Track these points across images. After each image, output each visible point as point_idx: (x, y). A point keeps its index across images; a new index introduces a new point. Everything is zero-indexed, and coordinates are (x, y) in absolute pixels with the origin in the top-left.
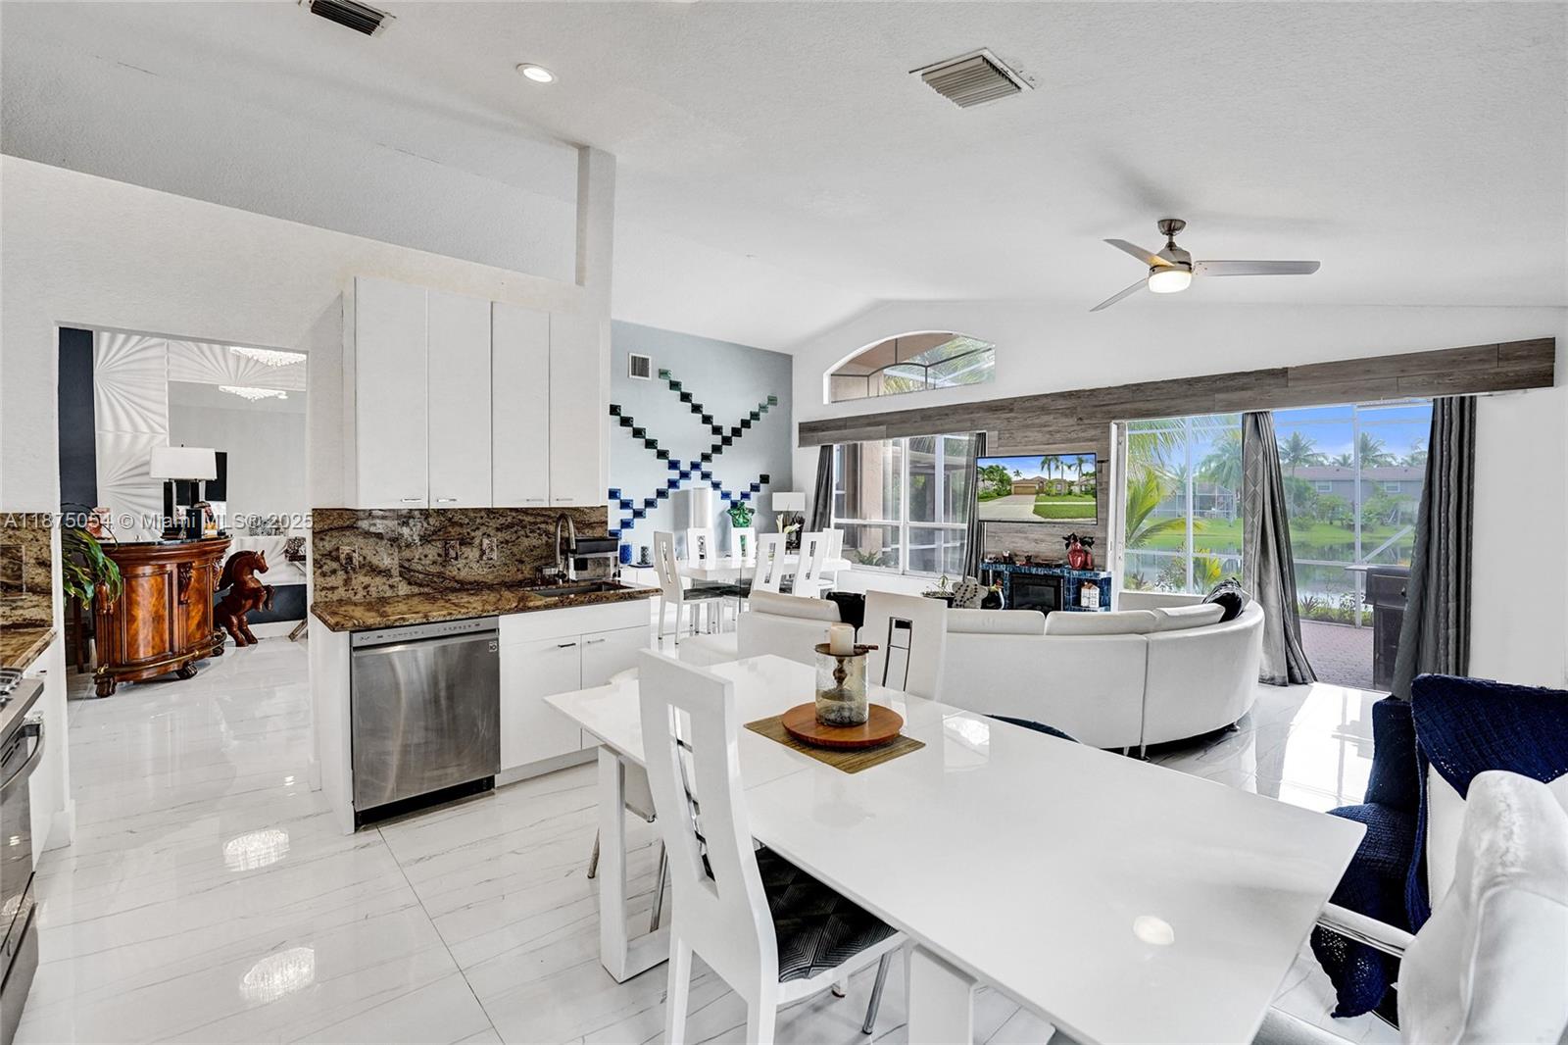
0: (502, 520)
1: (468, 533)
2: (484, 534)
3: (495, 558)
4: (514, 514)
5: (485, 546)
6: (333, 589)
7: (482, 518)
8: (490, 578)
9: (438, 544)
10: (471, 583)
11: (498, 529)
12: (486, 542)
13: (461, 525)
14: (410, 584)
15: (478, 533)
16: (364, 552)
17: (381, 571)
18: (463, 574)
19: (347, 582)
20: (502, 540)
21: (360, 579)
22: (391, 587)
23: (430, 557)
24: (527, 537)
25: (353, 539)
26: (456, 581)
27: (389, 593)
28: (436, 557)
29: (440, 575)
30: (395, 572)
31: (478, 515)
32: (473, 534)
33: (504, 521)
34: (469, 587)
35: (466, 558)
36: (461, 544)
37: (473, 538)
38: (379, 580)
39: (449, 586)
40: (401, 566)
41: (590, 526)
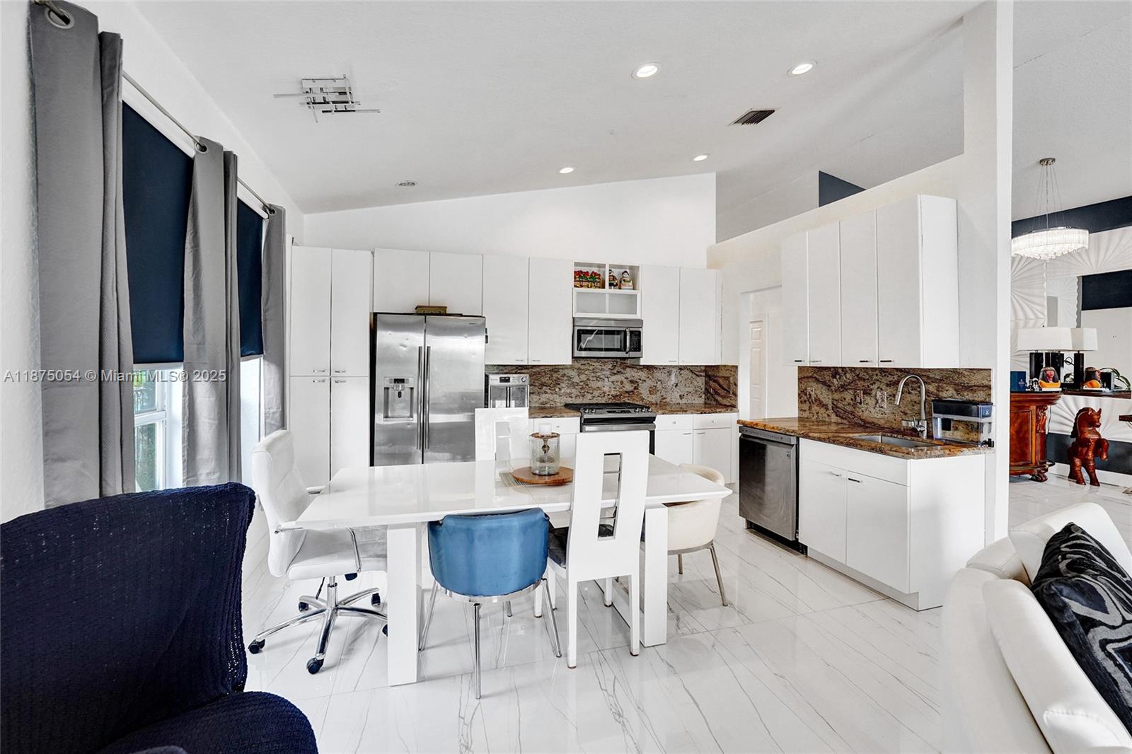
0: (890, 378)
1: (868, 386)
2: (878, 388)
3: (885, 407)
4: (900, 374)
5: (878, 397)
6: (805, 411)
7: (877, 375)
8: (882, 422)
9: (851, 391)
10: (870, 423)
11: (887, 385)
12: (879, 393)
13: (864, 380)
14: (837, 416)
15: (875, 387)
16: (817, 392)
17: (823, 405)
18: (865, 415)
19: (810, 408)
20: (891, 393)
21: (815, 408)
22: (828, 415)
23: (847, 399)
24: (910, 393)
25: (812, 384)
26: (861, 419)
27: (827, 419)
28: (850, 401)
29: (852, 413)
30: (830, 407)
31: (875, 373)
32: (871, 387)
33: (891, 379)
34: (868, 425)
35: (867, 404)
36: (864, 394)
37: (871, 390)
38: (822, 410)
39: (857, 422)
40: (833, 404)
41: (970, 388)
